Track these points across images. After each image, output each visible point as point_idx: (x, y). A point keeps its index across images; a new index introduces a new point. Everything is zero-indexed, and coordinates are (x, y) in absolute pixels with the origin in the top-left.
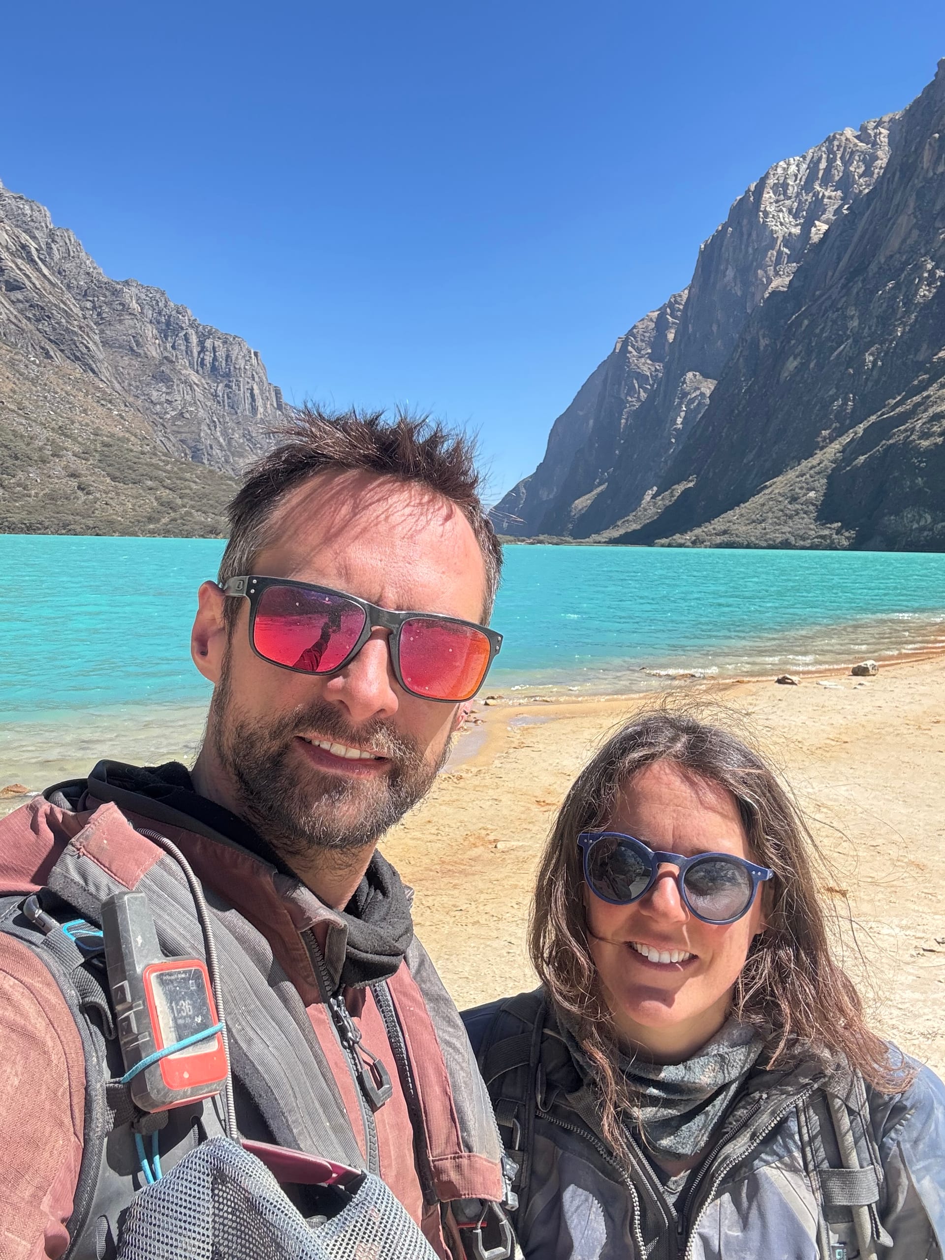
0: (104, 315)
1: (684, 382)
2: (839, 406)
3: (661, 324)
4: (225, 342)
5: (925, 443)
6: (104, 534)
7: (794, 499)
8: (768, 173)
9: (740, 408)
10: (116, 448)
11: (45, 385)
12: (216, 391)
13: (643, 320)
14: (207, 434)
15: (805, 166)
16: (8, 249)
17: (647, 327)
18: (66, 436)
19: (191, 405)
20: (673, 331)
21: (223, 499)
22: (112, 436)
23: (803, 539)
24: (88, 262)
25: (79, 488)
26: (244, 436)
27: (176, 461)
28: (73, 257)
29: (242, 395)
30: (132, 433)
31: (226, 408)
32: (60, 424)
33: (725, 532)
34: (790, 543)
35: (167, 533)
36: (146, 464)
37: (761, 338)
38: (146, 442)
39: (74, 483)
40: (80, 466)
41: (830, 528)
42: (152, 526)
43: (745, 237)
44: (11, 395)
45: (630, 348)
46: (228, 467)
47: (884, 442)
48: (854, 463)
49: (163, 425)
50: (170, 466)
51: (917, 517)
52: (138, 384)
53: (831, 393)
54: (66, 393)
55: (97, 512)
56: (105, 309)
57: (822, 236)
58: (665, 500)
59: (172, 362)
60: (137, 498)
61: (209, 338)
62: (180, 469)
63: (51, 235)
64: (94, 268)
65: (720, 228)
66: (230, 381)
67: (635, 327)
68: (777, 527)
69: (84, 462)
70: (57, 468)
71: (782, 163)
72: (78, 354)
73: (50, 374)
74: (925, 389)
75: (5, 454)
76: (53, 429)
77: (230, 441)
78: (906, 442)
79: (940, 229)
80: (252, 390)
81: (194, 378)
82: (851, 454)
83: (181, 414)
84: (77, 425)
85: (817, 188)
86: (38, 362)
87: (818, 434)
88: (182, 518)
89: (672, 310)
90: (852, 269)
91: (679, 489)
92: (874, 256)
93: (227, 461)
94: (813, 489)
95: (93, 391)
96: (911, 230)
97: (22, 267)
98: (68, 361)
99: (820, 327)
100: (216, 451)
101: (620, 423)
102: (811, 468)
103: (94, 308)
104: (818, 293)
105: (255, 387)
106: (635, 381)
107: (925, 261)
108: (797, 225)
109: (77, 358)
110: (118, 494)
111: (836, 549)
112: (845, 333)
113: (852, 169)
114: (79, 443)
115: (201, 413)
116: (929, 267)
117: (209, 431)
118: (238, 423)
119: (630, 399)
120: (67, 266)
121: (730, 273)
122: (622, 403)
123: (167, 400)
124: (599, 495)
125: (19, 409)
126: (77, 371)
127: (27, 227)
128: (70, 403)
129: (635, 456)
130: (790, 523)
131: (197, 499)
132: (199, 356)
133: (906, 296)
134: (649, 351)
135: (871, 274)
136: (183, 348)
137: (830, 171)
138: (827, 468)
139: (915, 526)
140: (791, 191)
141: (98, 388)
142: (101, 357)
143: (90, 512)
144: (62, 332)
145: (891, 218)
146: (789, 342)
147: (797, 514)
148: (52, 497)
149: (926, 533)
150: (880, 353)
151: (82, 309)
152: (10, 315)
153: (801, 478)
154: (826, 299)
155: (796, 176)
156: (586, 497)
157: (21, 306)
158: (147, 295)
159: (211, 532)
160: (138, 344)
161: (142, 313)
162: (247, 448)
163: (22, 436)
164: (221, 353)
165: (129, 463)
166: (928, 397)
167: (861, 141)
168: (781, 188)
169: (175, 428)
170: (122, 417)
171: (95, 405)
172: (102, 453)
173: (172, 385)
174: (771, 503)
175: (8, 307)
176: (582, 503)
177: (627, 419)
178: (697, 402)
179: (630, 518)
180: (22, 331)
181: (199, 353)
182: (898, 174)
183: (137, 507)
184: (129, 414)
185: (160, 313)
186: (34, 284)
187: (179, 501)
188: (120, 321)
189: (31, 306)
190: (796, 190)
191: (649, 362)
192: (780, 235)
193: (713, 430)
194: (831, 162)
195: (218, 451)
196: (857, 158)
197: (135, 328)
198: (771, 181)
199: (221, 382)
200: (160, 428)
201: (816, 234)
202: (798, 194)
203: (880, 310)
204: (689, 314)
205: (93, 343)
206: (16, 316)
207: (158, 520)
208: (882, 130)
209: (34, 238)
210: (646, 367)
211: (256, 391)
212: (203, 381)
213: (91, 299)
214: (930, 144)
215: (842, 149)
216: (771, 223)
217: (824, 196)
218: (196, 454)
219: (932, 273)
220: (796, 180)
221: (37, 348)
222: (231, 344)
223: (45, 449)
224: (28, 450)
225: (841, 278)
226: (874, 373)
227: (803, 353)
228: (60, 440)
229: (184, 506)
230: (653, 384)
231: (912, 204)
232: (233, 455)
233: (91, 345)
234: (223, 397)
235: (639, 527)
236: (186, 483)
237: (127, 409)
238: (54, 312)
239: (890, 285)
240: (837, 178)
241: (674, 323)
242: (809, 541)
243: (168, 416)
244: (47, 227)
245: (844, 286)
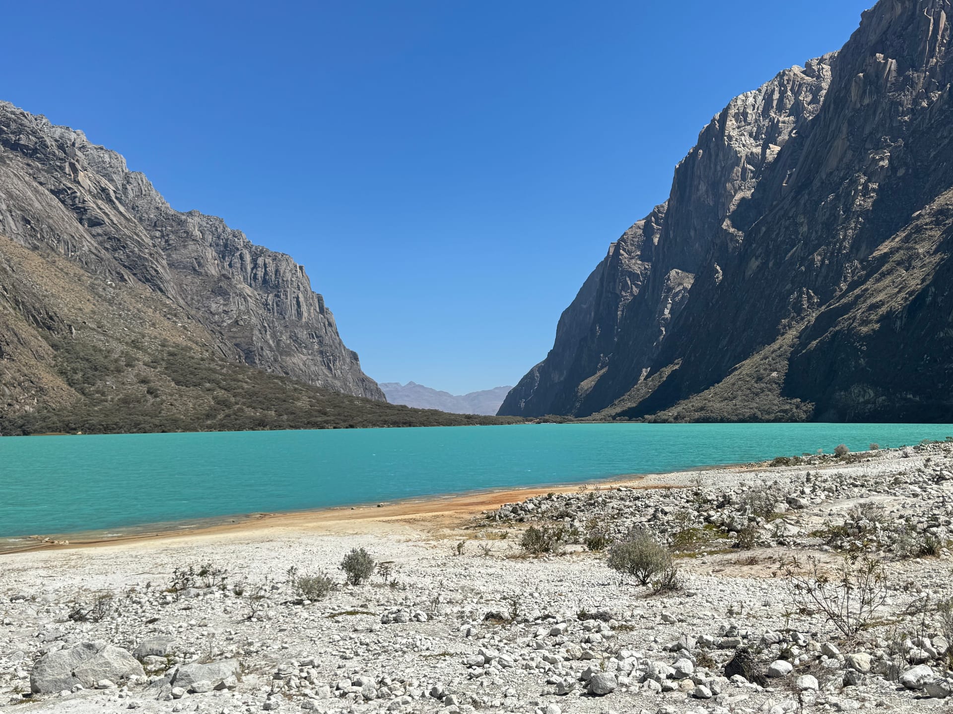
0: (171, 242)
1: (669, 279)
2: (795, 299)
3: (648, 230)
4: (274, 260)
5: (864, 329)
6: (169, 431)
7: (759, 379)
8: (729, 104)
9: (714, 301)
10: (179, 356)
11: (120, 304)
12: (266, 300)
13: (632, 227)
14: (258, 338)
15: (761, 98)
16: (90, 192)
17: (635, 233)
18: (138, 349)
19: (244, 314)
20: (658, 236)
21: (270, 396)
22: (177, 346)
23: (769, 413)
24: (157, 199)
25: (148, 392)
26: (290, 337)
27: (231, 364)
28: (145, 195)
29: (289, 303)
30: (193, 341)
31: (276, 314)
32: (133, 338)
33: (702, 409)
34: (757, 417)
35: (222, 427)
36: (206, 369)
37: (729, 241)
38: (206, 348)
39: (144, 388)
40: (150, 373)
41: (790, 403)
42: (209, 422)
43: (713, 157)
44: (92, 316)
45: (621, 251)
46: (277, 366)
47: (831, 329)
48: (808, 348)
49: (221, 333)
50: (225, 369)
51: (862, 393)
52: (199, 298)
53: (787, 288)
54: (138, 310)
55: (163, 412)
56: (172, 237)
57: (776, 156)
58: (655, 383)
59: (229, 278)
60: (197, 398)
61: (261, 256)
62: (234, 372)
63: (127, 178)
64: (162, 204)
65: (691, 151)
66: (278, 292)
67: (625, 234)
68: (746, 404)
69: (152, 370)
70: (130, 376)
71: (741, 96)
72: (149, 277)
73: (124, 295)
74: (863, 283)
75: (86, 366)
76: (127, 343)
77: (278, 342)
78: (850, 329)
79: (870, 149)
80: (298, 298)
81: (248, 290)
82: (806, 340)
83: (237, 322)
84: (147, 339)
85: (772, 115)
86: (114, 285)
87: (779, 322)
88: (235, 414)
89: (657, 219)
90: (800, 184)
91: (667, 371)
92: (817, 172)
93: (276, 360)
94: (776, 370)
95: (161, 307)
96: (846, 151)
97: (102, 207)
98: (140, 283)
99: (775, 233)
100: (267, 352)
101: (617, 315)
102: (773, 352)
103: (162, 236)
104: (775, 203)
105: (301, 295)
106: (628, 279)
107: (858, 176)
108: (757, 146)
109: (148, 280)
110: (181, 396)
111: (795, 421)
112: (797, 238)
113: (801, 98)
114: (149, 354)
115: (254, 320)
116: (862, 181)
117: (260, 336)
118: (286, 327)
119: (623, 293)
120: (140, 202)
121: (703, 187)
122: (618, 297)
123: (225, 311)
124: (601, 377)
125: (98, 327)
126: (147, 291)
127: (106, 172)
128: (141, 319)
129: (631, 343)
130: (757, 399)
131: (248, 396)
132: (252, 272)
133: (845, 205)
134: (639, 253)
135: (814, 188)
136: (239, 265)
137: (783, 100)
138: (786, 352)
139: (861, 400)
140: (750, 118)
141: (165, 305)
142: (168, 278)
143: (157, 412)
144: (135, 259)
145: (829, 142)
146: (751, 245)
147: (763, 391)
148: (126, 401)
149: (869, 406)
150: (827, 253)
151: (152, 238)
152: (92, 248)
153: (764, 361)
154: (779, 210)
155: (754, 106)
156: (590, 379)
157: (101, 238)
158: (207, 223)
159: (259, 425)
160: (200, 264)
161: (203, 238)
162: (294, 348)
163: (101, 350)
164: (271, 268)
165: (191, 369)
166: (867, 290)
167: (808, 76)
168: (742, 116)
169: (231, 334)
170: (185, 328)
171: (162, 318)
172: (168, 361)
173: (229, 298)
174: (740, 382)
175: (89, 240)
176: (587, 384)
177: (623, 311)
178: (681, 295)
179: (626, 397)
180: (101, 260)
181: (252, 269)
182: (832, 106)
183: (197, 406)
184: (192, 325)
185: (219, 238)
186: (111, 220)
187: (233, 400)
188: (185, 246)
189: (109, 238)
190: (754, 117)
191: (639, 262)
192: (743, 154)
193: (693, 319)
194: (782, 94)
195: (268, 352)
196: (804, 89)
197: (197, 251)
198: (733, 111)
199: (271, 292)
200: (218, 335)
201: (771, 154)
202: (756, 121)
203: (824, 218)
204: (670, 223)
205: (161, 267)
206: (96, 248)
207: (215, 417)
208: (824, 66)
209: (111, 180)
210: (637, 266)
211: (301, 299)
212: (256, 293)
213: (160, 229)
214: (855, 82)
215: (791, 83)
216: (735, 145)
217: (778, 121)
218: (249, 355)
219: (865, 186)
220: (753, 110)
221: (114, 273)
222: (280, 261)
223: (120, 360)
224: (106, 362)
225: (791, 192)
226: (823, 270)
227: (763, 255)
228: (133, 352)
229: (237, 403)
230: (644, 281)
231: (845, 129)
232: (281, 354)
233: (160, 269)
234: (273, 305)
235: (634, 405)
236: (240, 383)
237: (189, 321)
238: (129, 243)
239: (831, 197)
240: (789, 106)
241: (658, 229)
242: (773, 415)
243: (225, 324)
244: (123, 171)
245: (794, 198)
